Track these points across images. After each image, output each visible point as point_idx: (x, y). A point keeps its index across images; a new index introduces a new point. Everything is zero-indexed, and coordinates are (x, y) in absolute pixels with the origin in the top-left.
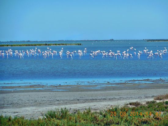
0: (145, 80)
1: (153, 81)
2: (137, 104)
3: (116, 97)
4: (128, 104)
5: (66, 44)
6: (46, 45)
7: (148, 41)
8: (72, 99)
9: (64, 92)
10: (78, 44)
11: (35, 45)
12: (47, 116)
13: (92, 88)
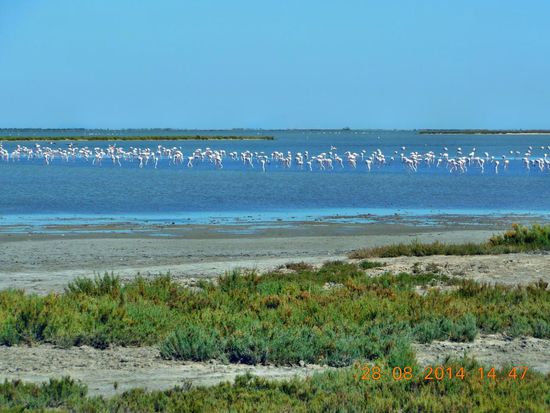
0: (360, 216)
1: (377, 219)
2: (301, 267)
3: (274, 251)
4: (282, 267)
5: (240, 138)
6: (198, 138)
7: (421, 133)
8: (178, 254)
9: (172, 238)
10: (268, 138)
11: (175, 139)
12: (74, 289)
13: (236, 232)
